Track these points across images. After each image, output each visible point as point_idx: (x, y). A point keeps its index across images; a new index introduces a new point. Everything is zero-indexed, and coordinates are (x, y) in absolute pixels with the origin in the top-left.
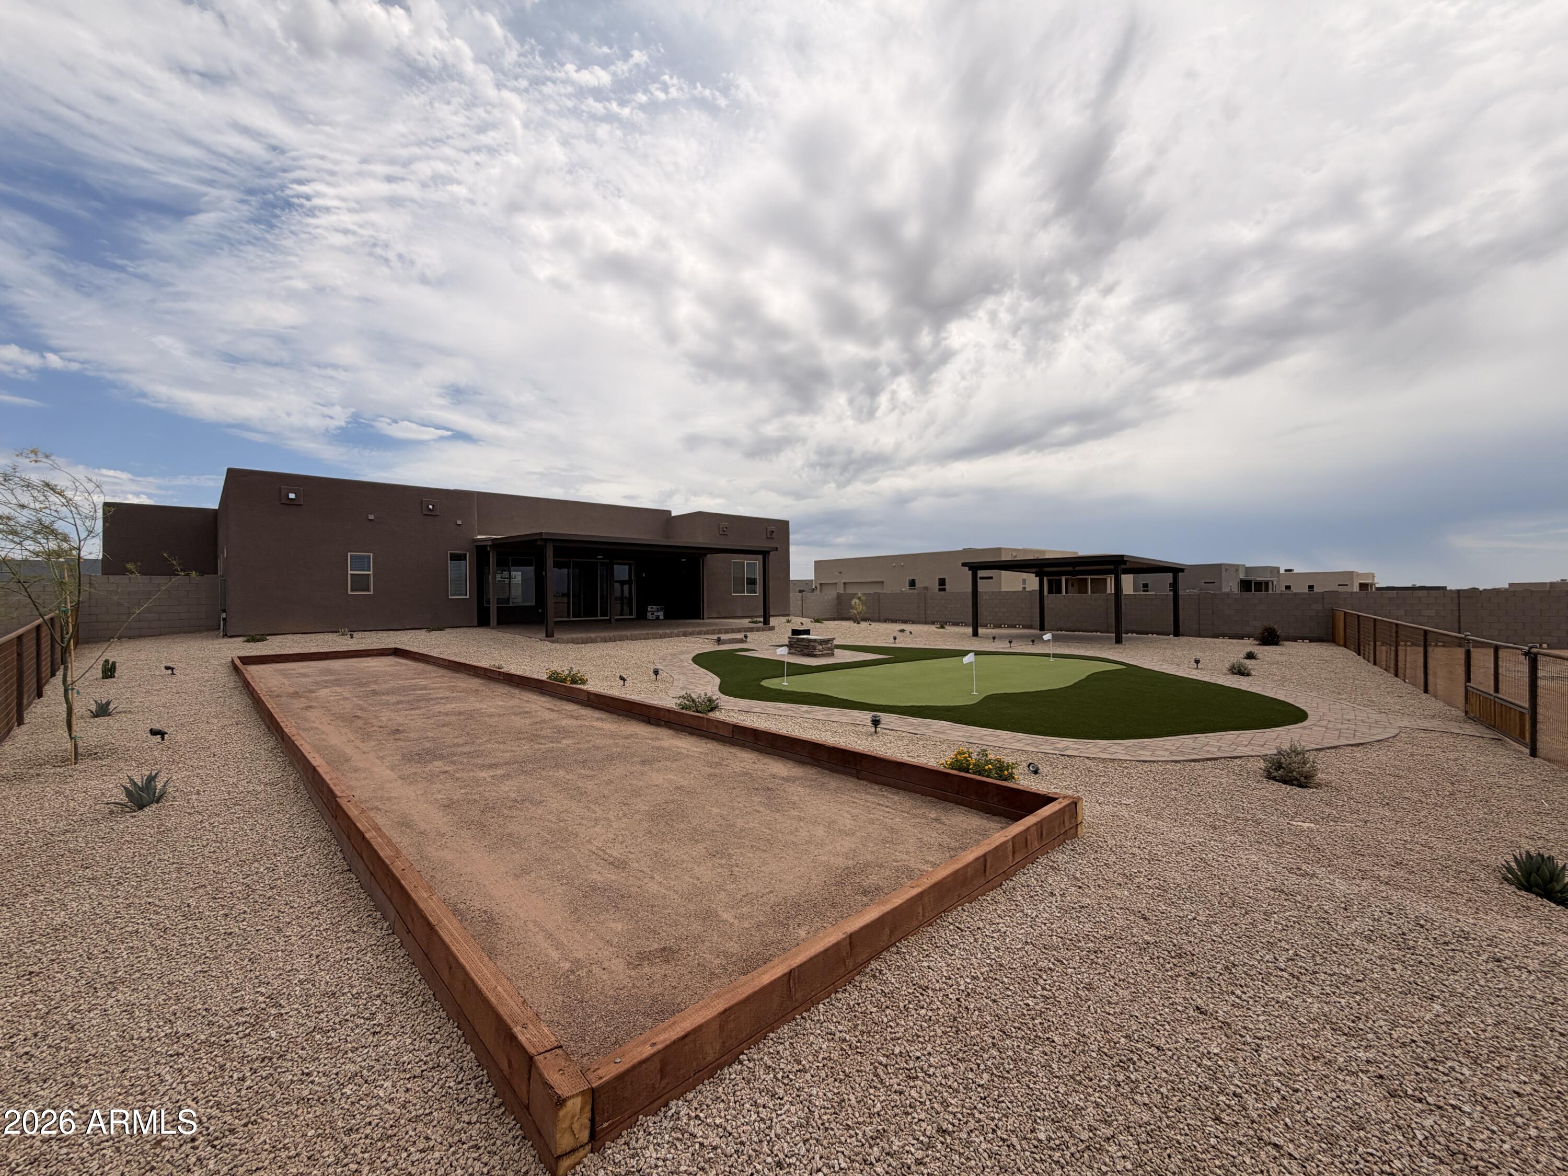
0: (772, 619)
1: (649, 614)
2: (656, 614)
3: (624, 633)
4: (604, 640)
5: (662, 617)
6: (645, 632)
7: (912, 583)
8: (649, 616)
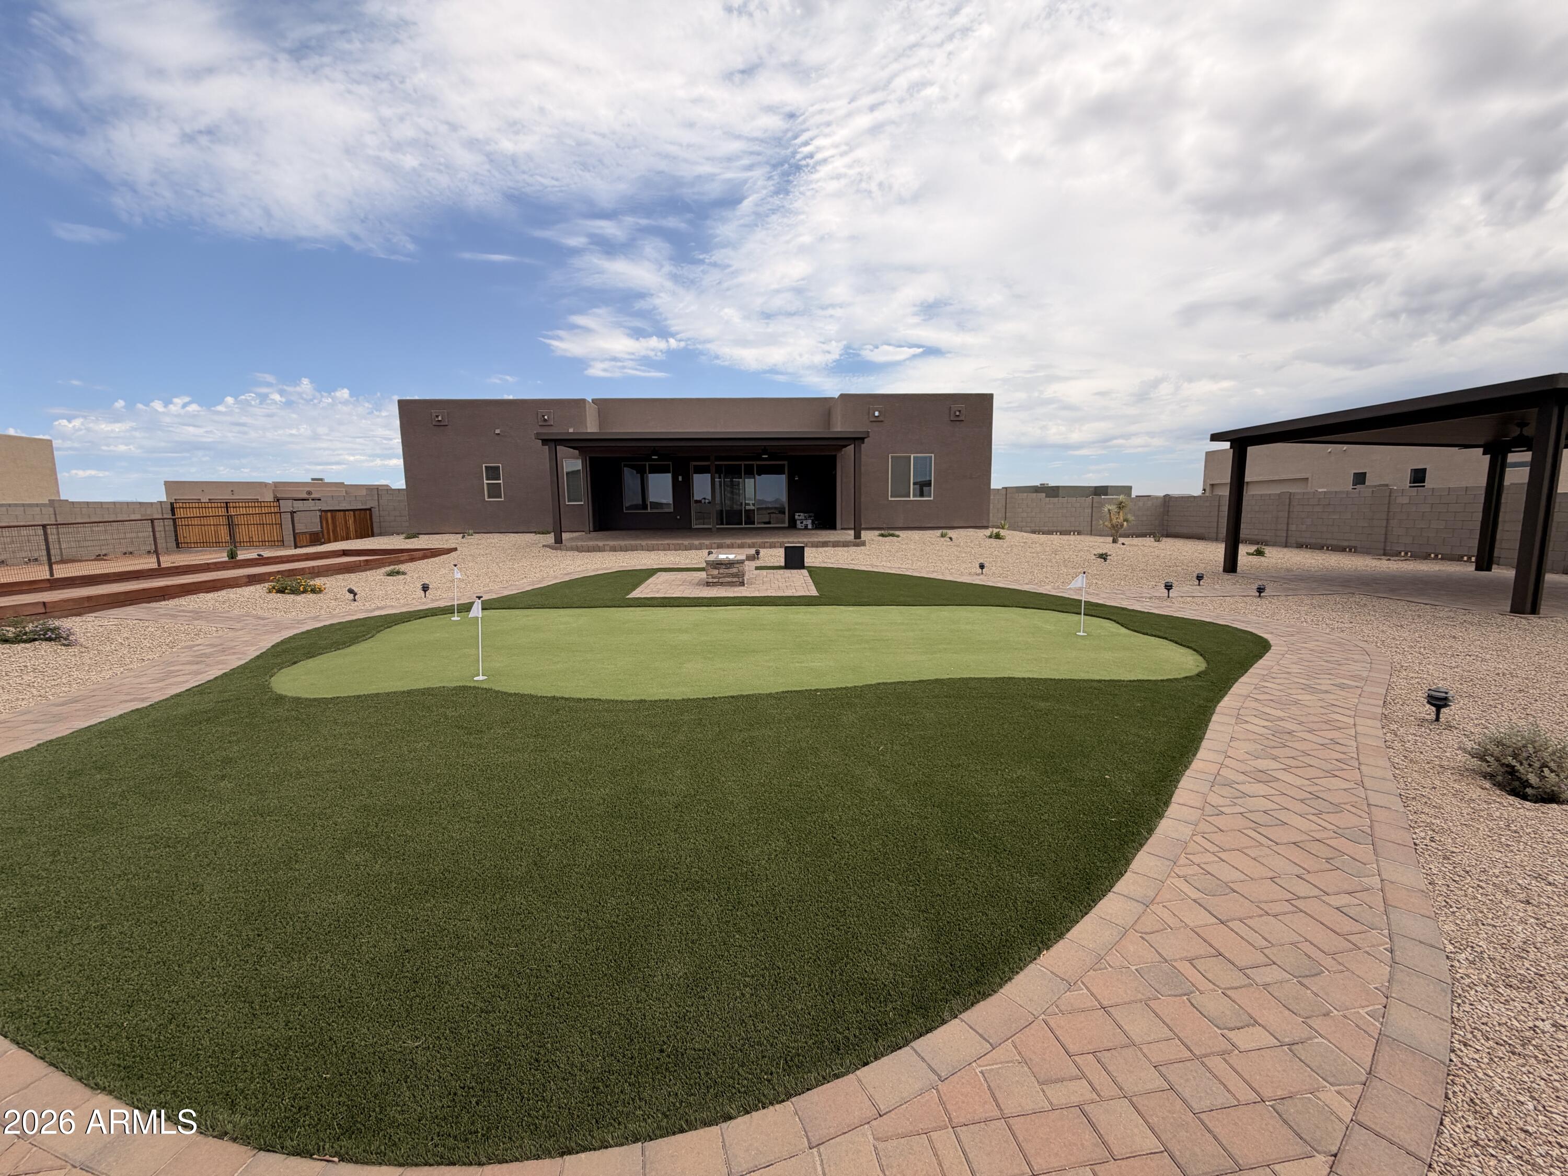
0: (863, 533)
1: (798, 522)
2: (805, 522)
3: (638, 542)
4: (614, 549)
5: (810, 527)
6: (666, 542)
7: (1360, 478)
8: (799, 525)
